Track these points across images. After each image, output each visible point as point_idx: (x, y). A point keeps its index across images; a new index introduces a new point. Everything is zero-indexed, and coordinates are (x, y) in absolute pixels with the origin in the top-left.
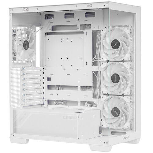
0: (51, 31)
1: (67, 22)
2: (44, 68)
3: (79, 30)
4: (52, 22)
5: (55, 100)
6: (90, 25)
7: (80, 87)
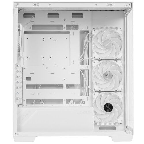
0: (31, 30)
1: (51, 21)
2: (22, 68)
3: (65, 30)
4: (33, 21)
5: (34, 100)
6: (78, 26)
7: (65, 86)
